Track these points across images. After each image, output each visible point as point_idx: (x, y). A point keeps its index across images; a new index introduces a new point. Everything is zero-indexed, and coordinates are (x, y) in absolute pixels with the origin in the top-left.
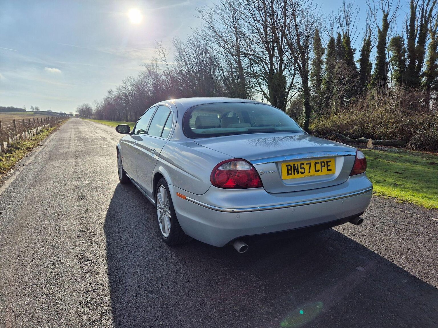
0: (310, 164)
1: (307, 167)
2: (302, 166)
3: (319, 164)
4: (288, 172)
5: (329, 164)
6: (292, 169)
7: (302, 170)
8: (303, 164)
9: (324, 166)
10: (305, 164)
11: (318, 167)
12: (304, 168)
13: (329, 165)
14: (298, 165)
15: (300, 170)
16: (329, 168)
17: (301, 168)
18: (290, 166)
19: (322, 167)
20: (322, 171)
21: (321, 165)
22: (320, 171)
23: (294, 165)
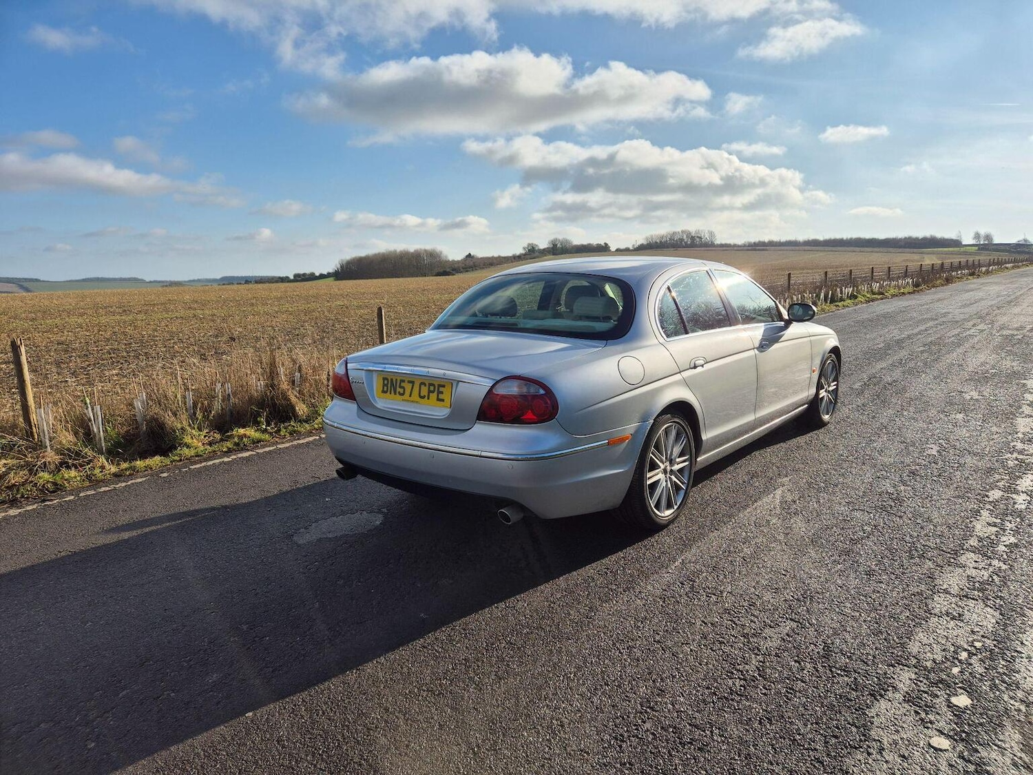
0: (413, 383)
1: (408, 387)
2: (403, 384)
3: (425, 385)
4: (383, 388)
5: (441, 389)
6: (389, 385)
7: (402, 391)
8: (404, 381)
9: (433, 392)
10: (406, 382)
11: (425, 391)
12: (404, 388)
13: (442, 393)
14: (396, 380)
15: (398, 390)
16: (441, 396)
17: (400, 387)
18: (387, 380)
19: (430, 392)
20: (428, 399)
21: (429, 388)
22: (426, 397)
23: (392, 380)
